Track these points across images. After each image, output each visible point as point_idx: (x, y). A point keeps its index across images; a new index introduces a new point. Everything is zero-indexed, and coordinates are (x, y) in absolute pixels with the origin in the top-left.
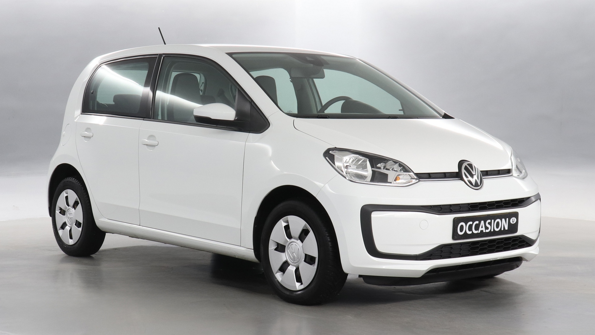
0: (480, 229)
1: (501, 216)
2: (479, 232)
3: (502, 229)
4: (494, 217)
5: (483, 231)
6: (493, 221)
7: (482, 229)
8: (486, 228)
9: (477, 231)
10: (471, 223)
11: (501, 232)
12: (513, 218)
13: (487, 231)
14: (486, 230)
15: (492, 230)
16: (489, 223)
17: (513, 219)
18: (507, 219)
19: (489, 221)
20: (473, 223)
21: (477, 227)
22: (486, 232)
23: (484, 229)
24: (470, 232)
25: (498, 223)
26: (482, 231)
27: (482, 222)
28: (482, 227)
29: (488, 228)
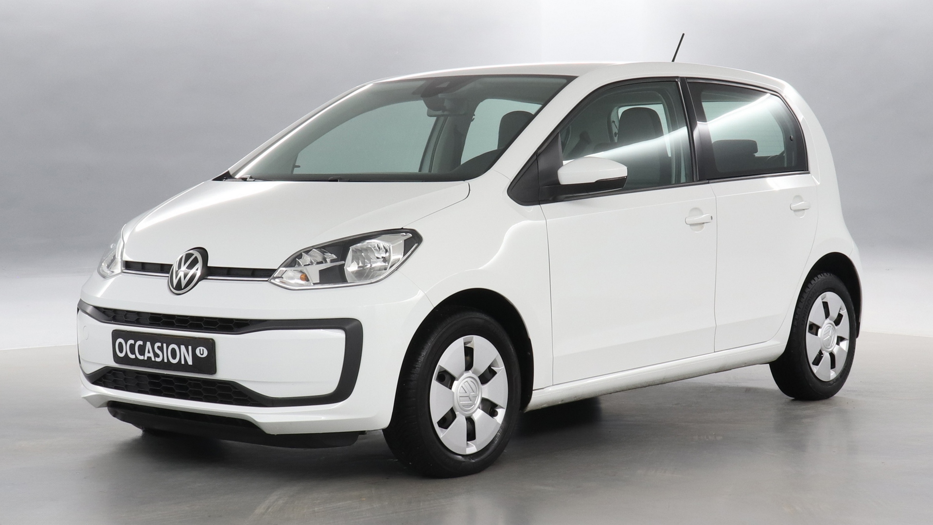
0: (147, 355)
1: (179, 341)
2: (146, 358)
3: (183, 362)
4: (169, 340)
5: (151, 357)
6: (165, 345)
7: (149, 355)
8: (155, 354)
9: (143, 356)
10: (133, 342)
11: (179, 367)
12: (202, 348)
13: (158, 360)
14: (156, 358)
15: (166, 360)
16: (158, 347)
17: (200, 350)
18: (190, 348)
19: (159, 344)
20: (135, 343)
21: (142, 350)
22: (155, 361)
23: (151, 355)
24: (133, 356)
25: (173, 351)
26: (149, 358)
27: (148, 344)
28: (149, 352)
29: (158, 356)
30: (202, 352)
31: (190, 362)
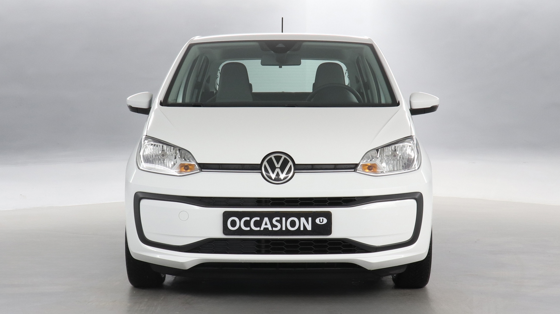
0: (263, 226)
1: (299, 215)
2: (262, 229)
3: (302, 229)
4: (287, 215)
5: (268, 228)
6: (284, 219)
7: (266, 227)
8: (273, 226)
9: (259, 228)
10: (248, 219)
11: (298, 232)
12: (321, 218)
13: (276, 229)
14: (274, 228)
15: (284, 229)
16: (277, 221)
17: (320, 219)
18: (310, 219)
19: (278, 218)
20: (251, 219)
21: (258, 224)
22: (272, 230)
23: (269, 226)
24: (248, 229)
25: (293, 222)
26: (266, 229)
27: (266, 219)
28: (266, 224)
29: (276, 226)
30: (321, 221)
31: (309, 228)
